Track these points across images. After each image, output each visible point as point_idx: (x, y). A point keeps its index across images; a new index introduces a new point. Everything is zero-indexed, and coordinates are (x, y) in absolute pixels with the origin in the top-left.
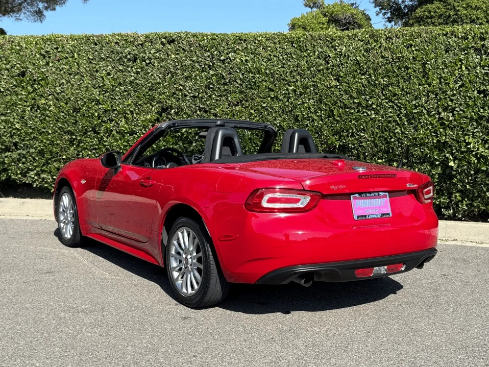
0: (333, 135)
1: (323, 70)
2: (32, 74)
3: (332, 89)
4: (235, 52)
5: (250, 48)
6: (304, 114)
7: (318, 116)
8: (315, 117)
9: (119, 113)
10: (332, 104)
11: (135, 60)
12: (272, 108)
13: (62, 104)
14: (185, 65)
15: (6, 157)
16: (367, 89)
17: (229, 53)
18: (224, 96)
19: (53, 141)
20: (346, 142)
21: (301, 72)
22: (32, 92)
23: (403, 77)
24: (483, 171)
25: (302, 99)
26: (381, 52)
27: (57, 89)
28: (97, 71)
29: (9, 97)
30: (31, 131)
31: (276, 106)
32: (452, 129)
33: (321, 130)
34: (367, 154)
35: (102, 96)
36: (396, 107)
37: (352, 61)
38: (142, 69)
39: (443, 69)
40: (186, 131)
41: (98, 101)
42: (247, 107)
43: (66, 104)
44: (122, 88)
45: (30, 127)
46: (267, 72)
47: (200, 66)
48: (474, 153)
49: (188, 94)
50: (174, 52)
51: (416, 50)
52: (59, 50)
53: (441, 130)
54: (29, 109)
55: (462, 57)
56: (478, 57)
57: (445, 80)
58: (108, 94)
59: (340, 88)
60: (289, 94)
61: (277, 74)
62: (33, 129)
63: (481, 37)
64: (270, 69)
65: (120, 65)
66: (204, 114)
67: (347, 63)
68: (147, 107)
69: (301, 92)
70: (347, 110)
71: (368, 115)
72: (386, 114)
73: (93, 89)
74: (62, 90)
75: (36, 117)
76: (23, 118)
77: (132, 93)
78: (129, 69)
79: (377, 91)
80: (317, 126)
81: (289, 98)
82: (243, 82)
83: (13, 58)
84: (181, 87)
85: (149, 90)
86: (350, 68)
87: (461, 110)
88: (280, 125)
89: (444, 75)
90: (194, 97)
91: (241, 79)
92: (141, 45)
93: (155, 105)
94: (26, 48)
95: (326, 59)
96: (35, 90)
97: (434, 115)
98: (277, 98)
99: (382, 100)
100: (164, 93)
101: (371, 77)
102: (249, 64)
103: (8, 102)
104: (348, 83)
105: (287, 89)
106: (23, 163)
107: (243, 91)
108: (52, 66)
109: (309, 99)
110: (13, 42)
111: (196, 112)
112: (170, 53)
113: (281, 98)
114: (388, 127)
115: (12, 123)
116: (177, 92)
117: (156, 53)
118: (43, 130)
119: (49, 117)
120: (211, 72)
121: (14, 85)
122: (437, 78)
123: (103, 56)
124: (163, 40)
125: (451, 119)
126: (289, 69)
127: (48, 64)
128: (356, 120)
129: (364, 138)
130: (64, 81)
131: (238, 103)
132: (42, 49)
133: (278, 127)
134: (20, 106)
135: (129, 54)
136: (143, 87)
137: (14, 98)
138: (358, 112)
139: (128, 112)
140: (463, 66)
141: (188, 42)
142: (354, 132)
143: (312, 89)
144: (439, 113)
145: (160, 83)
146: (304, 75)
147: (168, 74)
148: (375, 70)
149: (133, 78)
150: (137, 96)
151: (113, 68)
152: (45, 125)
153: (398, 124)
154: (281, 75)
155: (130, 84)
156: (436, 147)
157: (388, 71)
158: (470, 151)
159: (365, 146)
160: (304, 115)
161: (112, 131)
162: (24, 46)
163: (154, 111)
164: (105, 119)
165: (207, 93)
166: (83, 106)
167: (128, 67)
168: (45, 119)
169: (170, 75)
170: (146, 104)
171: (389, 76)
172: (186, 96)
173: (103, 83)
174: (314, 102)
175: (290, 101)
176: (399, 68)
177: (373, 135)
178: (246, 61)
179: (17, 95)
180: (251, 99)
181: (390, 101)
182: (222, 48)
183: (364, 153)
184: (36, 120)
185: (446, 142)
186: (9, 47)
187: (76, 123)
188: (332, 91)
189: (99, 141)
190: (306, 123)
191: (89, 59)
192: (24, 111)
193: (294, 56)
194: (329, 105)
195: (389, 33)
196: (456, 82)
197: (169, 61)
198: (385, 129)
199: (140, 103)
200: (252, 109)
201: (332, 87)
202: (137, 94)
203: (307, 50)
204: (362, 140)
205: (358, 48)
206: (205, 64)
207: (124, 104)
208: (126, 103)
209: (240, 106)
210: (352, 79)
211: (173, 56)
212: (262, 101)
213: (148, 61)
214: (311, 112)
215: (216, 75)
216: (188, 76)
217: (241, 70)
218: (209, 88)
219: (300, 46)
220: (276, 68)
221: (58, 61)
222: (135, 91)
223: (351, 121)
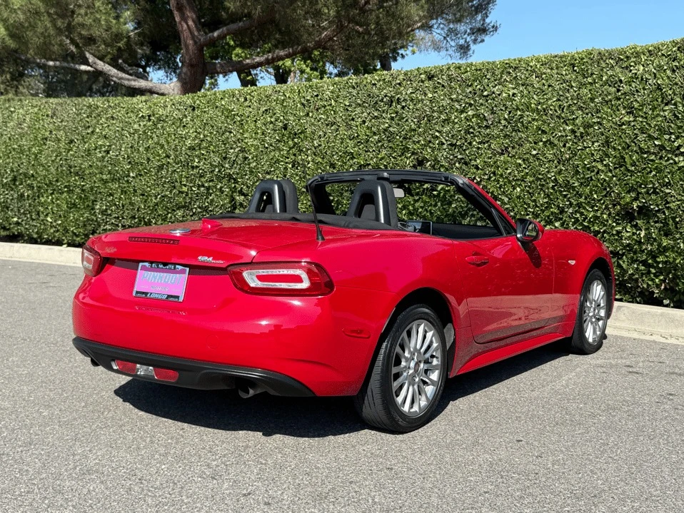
0: (629, 192)
1: (611, 101)
2: (293, 126)
3: (624, 127)
4: (502, 84)
5: (521, 77)
6: (586, 162)
7: (605, 165)
8: (600, 167)
10: (623, 148)
11: (391, 102)
12: (544, 156)
13: (319, 159)
14: (443, 106)
16: (672, 125)
17: (495, 86)
18: (487, 142)
20: (646, 202)
21: (582, 105)
22: (293, 148)
25: (582, 143)
27: (315, 142)
28: (353, 119)
29: (273, 153)
31: (550, 154)
33: (609, 186)
34: (677, 220)
35: (356, 149)
37: (651, 86)
38: (397, 113)
40: (442, 189)
41: (352, 154)
42: (514, 156)
43: (323, 158)
44: (376, 137)
46: (539, 107)
47: (461, 105)
49: (445, 142)
50: (431, 89)
52: (319, 98)
54: (290, 166)
58: (362, 145)
59: (634, 126)
60: (567, 136)
61: (551, 110)
64: (543, 104)
65: (377, 110)
66: (464, 167)
67: (644, 89)
68: (401, 160)
69: (582, 133)
70: (645, 156)
71: (675, 163)
73: (348, 141)
74: (320, 143)
75: (297, 175)
76: (285, 176)
77: (386, 143)
80: (605, 180)
81: (567, 141)
82: (509, 123)
83: (278, 109)
84: (437, 134)
85: (404, 138)
86: (649, 95)
88: (555, 179)
90: (452, 145)
91: (505, 119)
92: (399, 84)
93: (410, 157)
94: (289, 97)
95: (617, 84)
96: (296, 144)
98: (551, 143)
100: (418, 142)
101: (677, 107)
102: (516, 98)
103: (272, 159)
104: (646, 118)
105: (564, 130)
107: (509, 136)
108: (312, 117)
109: (593, 143)
110: (279, 91)
111: (455, 164)
112: (427, 92)
113: (556, 141)
116: (433, 140)
117: (413, 93)
119: (309, 175)
120: (470, 113)
121: (277, 140)
123: (359, 101)
124: (423, 76)
126: (567, 102)
127: (308, 115)
128: (659, 170)
129: (671, 196)
131: (503, 150)
132: (304, 97)
133: (553, 182)
134: (282, 163)
135: (386, 96)
136: (397, 135)
137: (277, 154)
138: (661, 158)
141: (449, 76)
142: (657, 188)
143: (596, 128)
145: (415, 130)
146: (586, 109)
147: (424, 117)
149: (387, 125)
150: (391, 147)
151: (369, 114)
154: (556, 111)
155: (384, 133)
159: (672, 207)
160: (586, 165)
162: (287, 96)
163: (409, 164)
165: (466, 140)
166: (338, 160)
167: (383, 112)
168: (304, 177)
169: (426, 119)
170: (400, 156)
172: (444, 144)
173: (357, 133)
174: (599, 146)
175: (567, 145)
179: (279, 150)
180: (519, 145)
182: (486, 81)
183: (674, 219)
184: (297, 178)
186: (275, 98)
188: (623, 129)
190: (589, 176)
191: (346, 105)
192: (286, 168)
193: (574, 85)
194: (619, 150)
197: (425, 102)
199: (393, 155)
200: (520, 158)
201: (623, 124)
202: (391, 145)
203: (592, 74)
204: (669, 199)
205: (660, 66)
206: (467, 103)
207: (377, 157)
208: (379, 156)
209: (506, 156)
210: (650, 112)
211: (430, 95)
212: (532, 147)
213: (404, 104)
214: (595, 160)
215: (477, 116)
216: (445, 120)
217: (506, 108)
218: (469, 133)
219: (583, 70)
220: (550, 102)
221: (317, 110)
222: (389, 141)
223: (651, 172)
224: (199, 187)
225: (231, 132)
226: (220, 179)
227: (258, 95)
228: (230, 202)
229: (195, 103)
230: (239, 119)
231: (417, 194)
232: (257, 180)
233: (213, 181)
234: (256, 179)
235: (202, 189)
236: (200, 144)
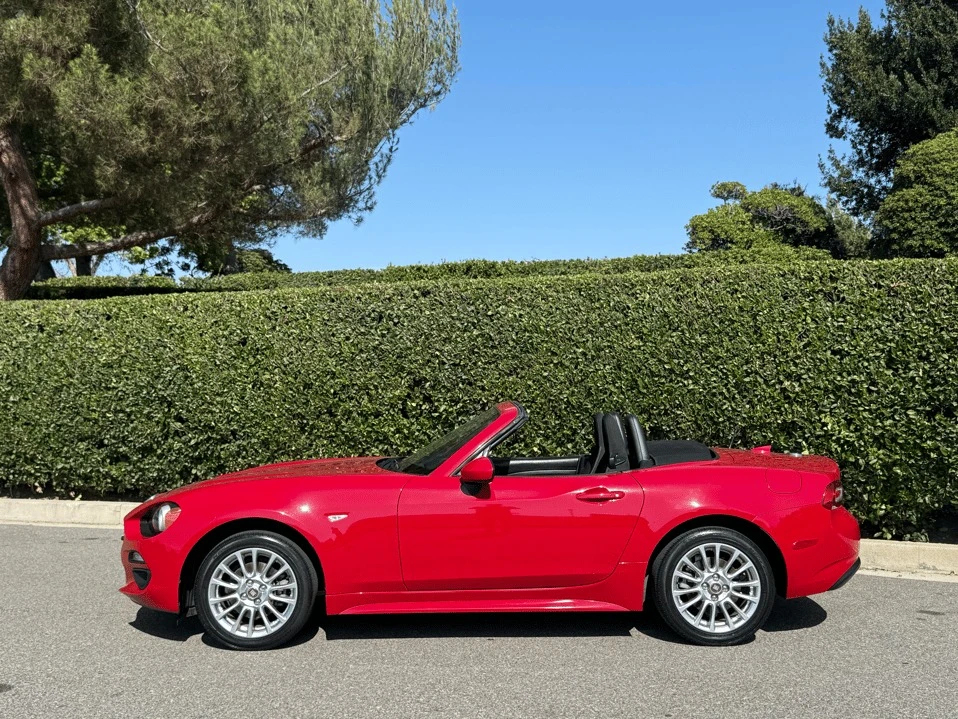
1: (620, 325)
2: (255, 341)
3: (634, 351)
4: (506, 304)
5: (526, 299)
6: (599, 385)
7: (617, 388)
8: (613, 389)
9: (360, 389)
10: (635, 371)
11: (381, 318)
12: (556, 377)
13: (290, 379)
14: (443, 324)
15: (222, 450)
16: (680, 351)
17: (499, 307)
18: (494, 362)
19: (279, 428)
21: (592, 329)
22: (254, 365)
23: (727, 334)
24: (852, 463)
25: (594, 365)
26: (697, 300)
27: (285, 359)
28: (333, 335)
29: (226, 372)
30: (252, 415)
31: (561, 375)
32: (801, 404)
33: (622, 408)
35: (339, 367)
36: (721, 374)
37: (658, 313)
38: (388, 329)
39: (780, 322)
40: (445, 410)
41: (334, 373)
42: (524, 377)
43: (296, 378)
44: (364, 355)
45: (251, 410)
46: (548, 329)
47: (462, 324)
48: (834, 438)
49: (447, 362)
50: (428, 307)
51: (743, 297)
52: (288, 309)
53: (786, 406)
54: (250, 386)
55: (806, 305)
56: (829, 304)
57: (785, 337)
58: (347, 364)
59: (644, 350)
60: (578, 358)
61: (561, 332)
62: (255, 413)
63: (831, 277)
64: (552, 326)
65: (362, 326)
66: (468, 388)
67: (651, 316)
68: (395, 380)
69: (593, 356)
70: (656, 379)
71: (685, 385)
72: (708, 385)
73: (328, 358)
74: (291, 361)
75: (259, 396)
76: (243, 398)
77: (376, 362)
78: (372, 331)
79: (693, 352)
81: (578, 364)
82: (517, 344)
83: (233, 322)
84: (437, 353)
85: (397, 357)
86: (656, 322)
87: (810, 377)
88: (568, 401)
89: (782, 330)
90: (454, 365)
91: (513, 340)
92: (389, 299)
93: (405, 377)
95: (625, 310)
96: (258, 362)
97: (774, 385)
98: (562, 365)
99: (702, 364)
100: (416, 361)
101: (684, 334)
102: (523, 320)
103: (225, 378)
104: (655, 343)
105: (575, 352)
106: (244, 458)
107: (518, 357)
108: (279, 331)
109: (605, 366)
110: (233, 301)
111: (458, 385)
112: (423, 309)
113: (567, 364)
114: (713, 402)
115: (229, 405)
116: (432, 359)
117: (406, 309)
118: (267, 413)
119: (275, 396)
120: (475, 332)
121: (233, 357)
122: (774, 334)
123: (340, 315)
124: (416, 292)
125: (797, 389)
126: (576, 326)
127: (274, 328)
128: (669, 392)
129: (682, 418)
130: (293, 349)
131: (511, 372)
132: (268, 309)
133: (565, 403)
134: (240, 384)
136: (390, 353)
137: (233, 372)
138: (671, 381)
139: (372, 387)
140: (808, 318)
141: (447, 293)
142: (668, 410)
143: (607, 351)
144: (781, 383)
145: (411, 349)
146: (596, 333)
147: (421, 335)
148: (690, 324)
149: (377, 342)
150: (382, 367)
151: (353, 330)
152: (269, 407)
153: (725, 398)
154: (566, 334)
155: (373, 351)
156: (782, 430)
157: (706, 326)
158: (828, 436)
159: (684, 428)
160: (599, 387)
161: (351, 412)
162: (246, 306)
163: (404, 384)
164: (343, 397)
165: (470, 360)
166: (315, 380)
167: (371, 328)
168: (269, 399)
169: (423, 337)
170: (394, 376)
171: (708, 333)
172: (444, 363)
173: (340, 350)
174: (611, 369)
175: (579, 367)
176: (721, 322)
177: (694, 412)
178: (521, 315)
179: (236, 369)
180: (528, 367)
181: (713, 366)
182: (490, 300)
184: (259, 400)
185: (793, 422)
187: (307, 403)
188: (633, 353)
189: (337, 426)
190: (601, 398)
191: (324, 319)
192: (244, 389)
193: (582, 309)
194: (631, 373)
195: (708, 274)
196: (800, 338)
197: (422, 319)
198: (709, 405)
199: (386, 375)
200: (530, 379)
201: (633, 348)
202: (382, 363)
203: (599, 300)
204: (680, 420)
205: (666, 296)
206: (468, 322)
207: (366, 377)
208: (368, 376)
209: (514, 376)
210: (659, 338)
211: (427, 313)
212: (542, 369)
213: (396, 321)
214: (607, 383)
215: (482, 335)
216: (446, 338)
217: (513, 329)
218: (474, 353)
219: (590, 295)
220: (559, 324)
221: (287, 323)
222: (380, 360)
223: (662, 394)
224: (116, 412)
225: (165, 347)
226: (147, 402)
227: (203, 303)
228: (162, 430)
229: (111, 311)
230: (178, 331)
231: (413, 416)
232: (203, 404)
233: (137, 404)
234: (201, 402)
235: (121, 415)
236: (121, 361)
